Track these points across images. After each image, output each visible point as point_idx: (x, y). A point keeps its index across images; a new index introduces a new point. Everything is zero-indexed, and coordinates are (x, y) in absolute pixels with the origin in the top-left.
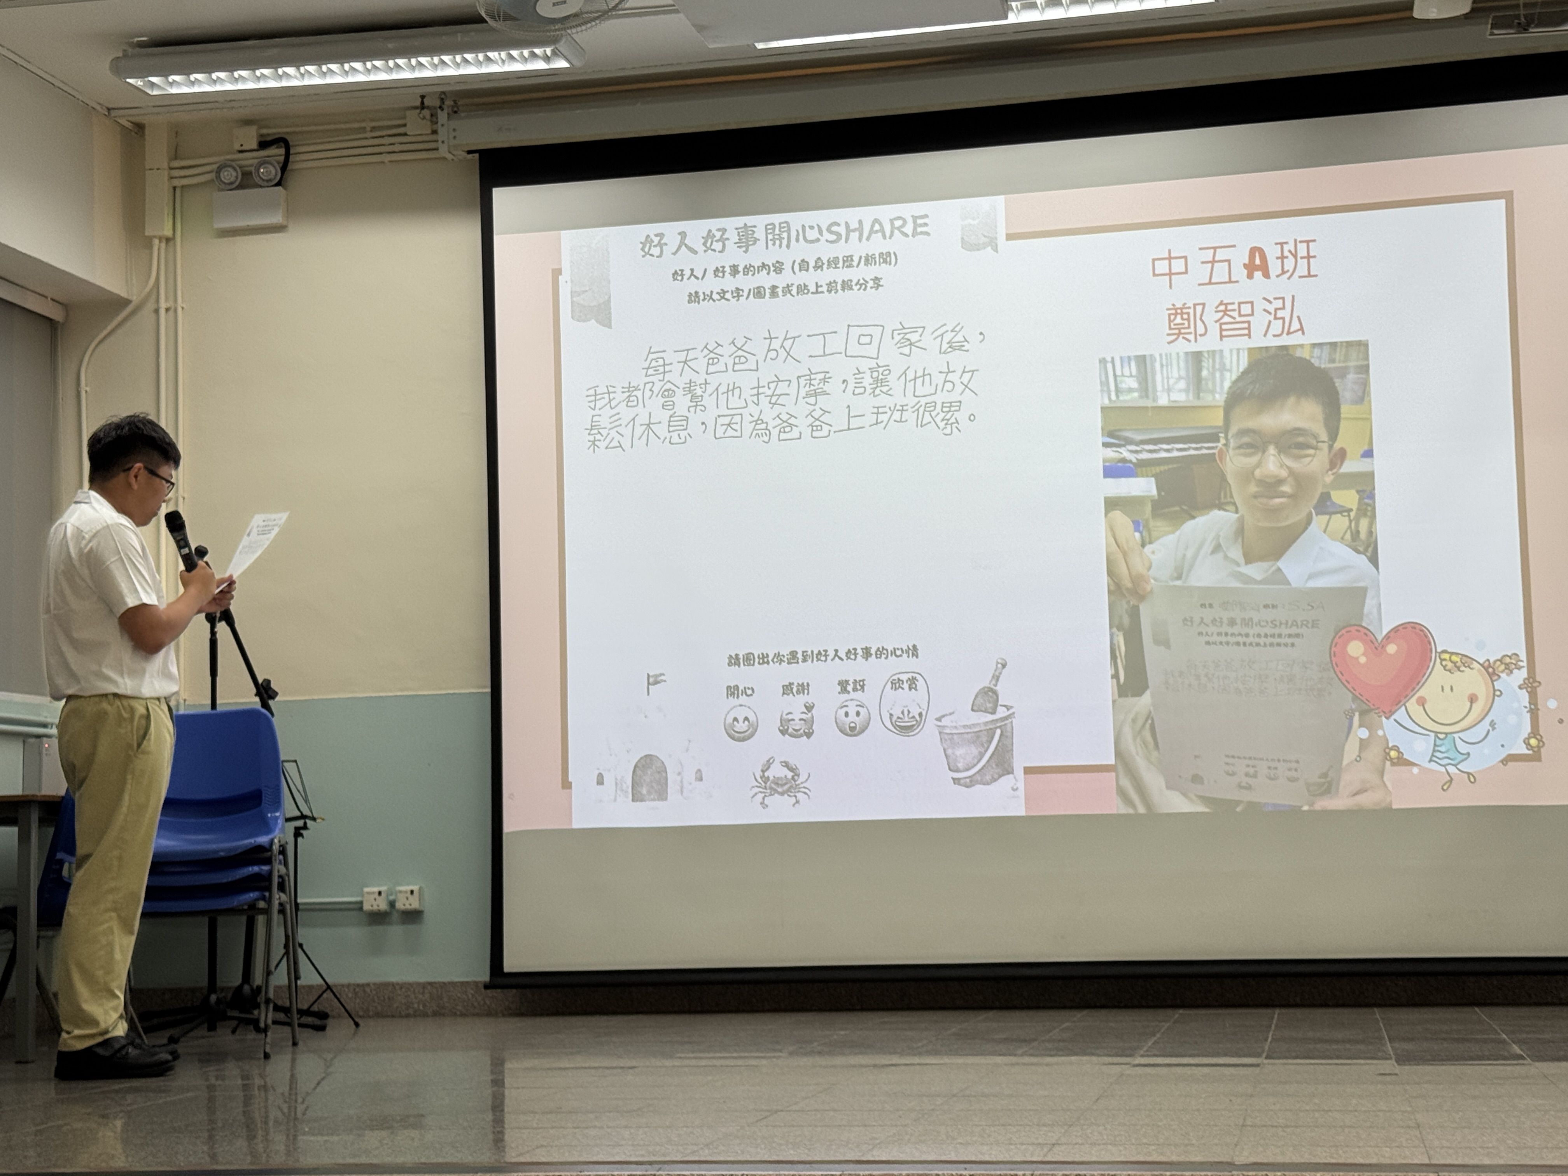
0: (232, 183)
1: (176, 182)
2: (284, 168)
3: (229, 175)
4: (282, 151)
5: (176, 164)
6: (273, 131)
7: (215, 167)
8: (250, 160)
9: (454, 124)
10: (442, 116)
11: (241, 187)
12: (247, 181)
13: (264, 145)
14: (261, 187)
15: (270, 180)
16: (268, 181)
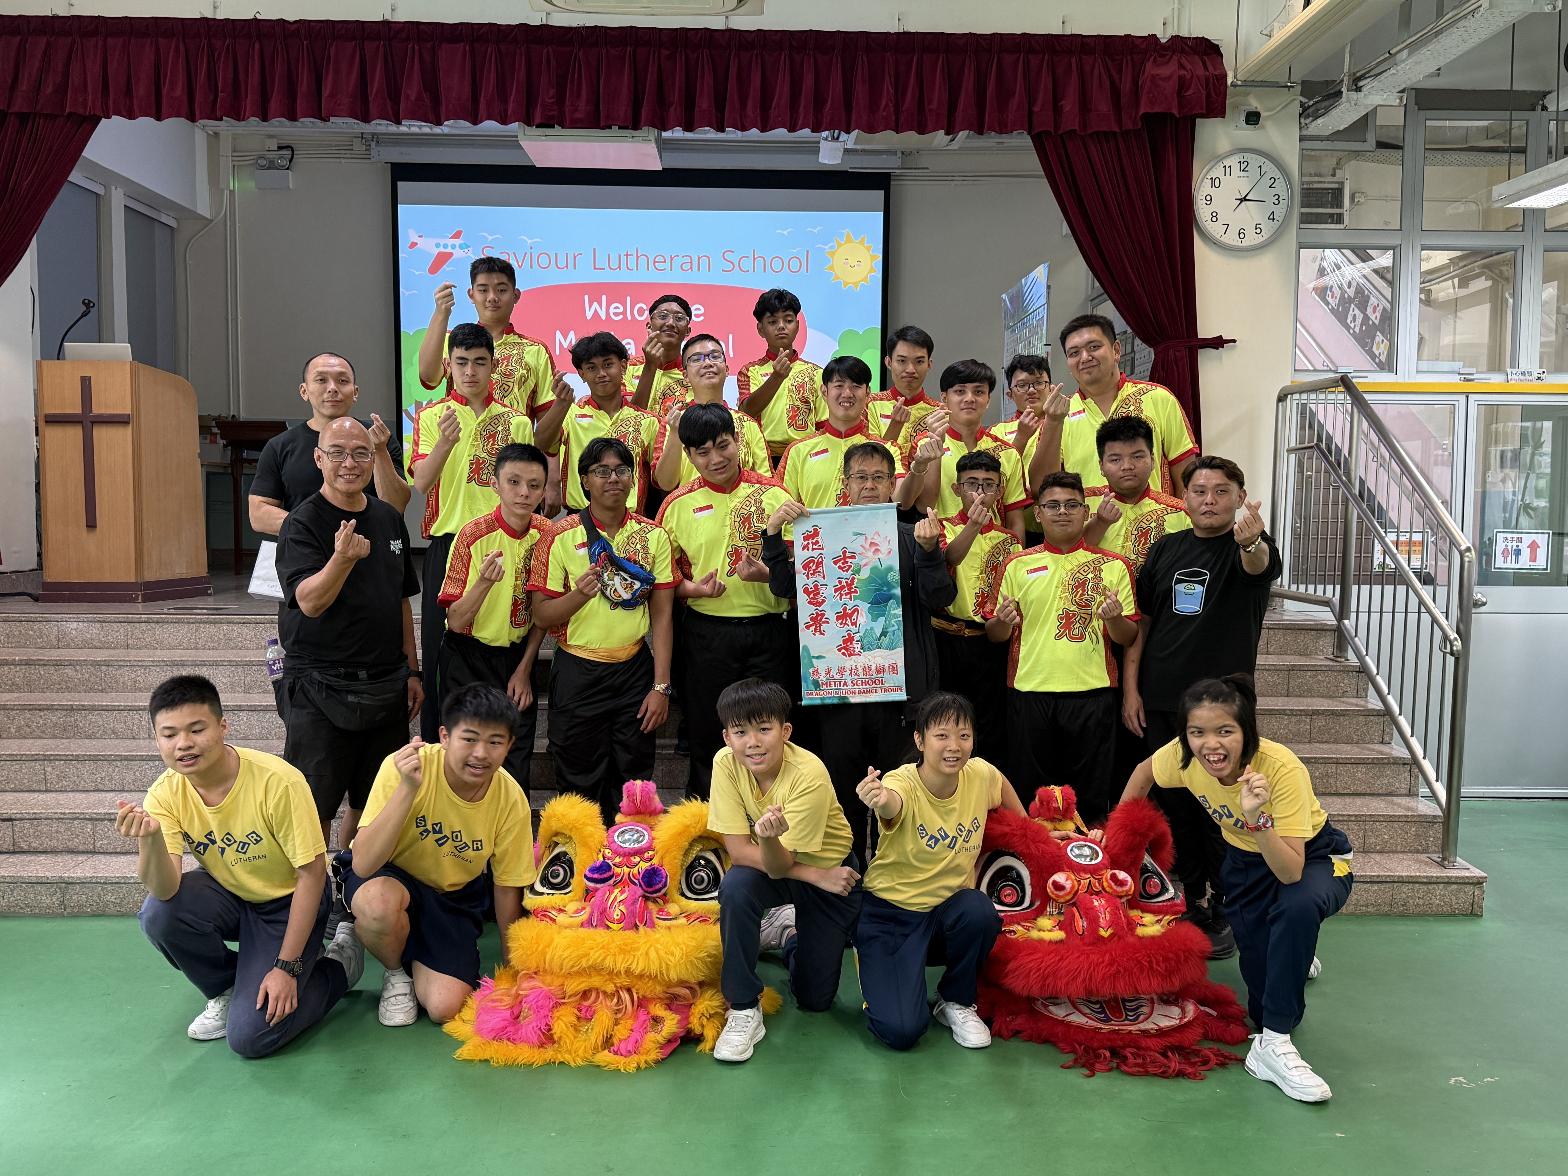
0: (264, 166)
1: (235, 163)
2: (291, 161)
3: (262, 162)
4: (290, 152)
5: (235, 154)
6: (285, 143)
7: (254, 157)
8: (274, 156)
9: (379, 148)
10: (373, 144)
11: (268, 168)
12: (272, 166)
13: (280, 148)
14: (280, 169)
15: (284, 166)
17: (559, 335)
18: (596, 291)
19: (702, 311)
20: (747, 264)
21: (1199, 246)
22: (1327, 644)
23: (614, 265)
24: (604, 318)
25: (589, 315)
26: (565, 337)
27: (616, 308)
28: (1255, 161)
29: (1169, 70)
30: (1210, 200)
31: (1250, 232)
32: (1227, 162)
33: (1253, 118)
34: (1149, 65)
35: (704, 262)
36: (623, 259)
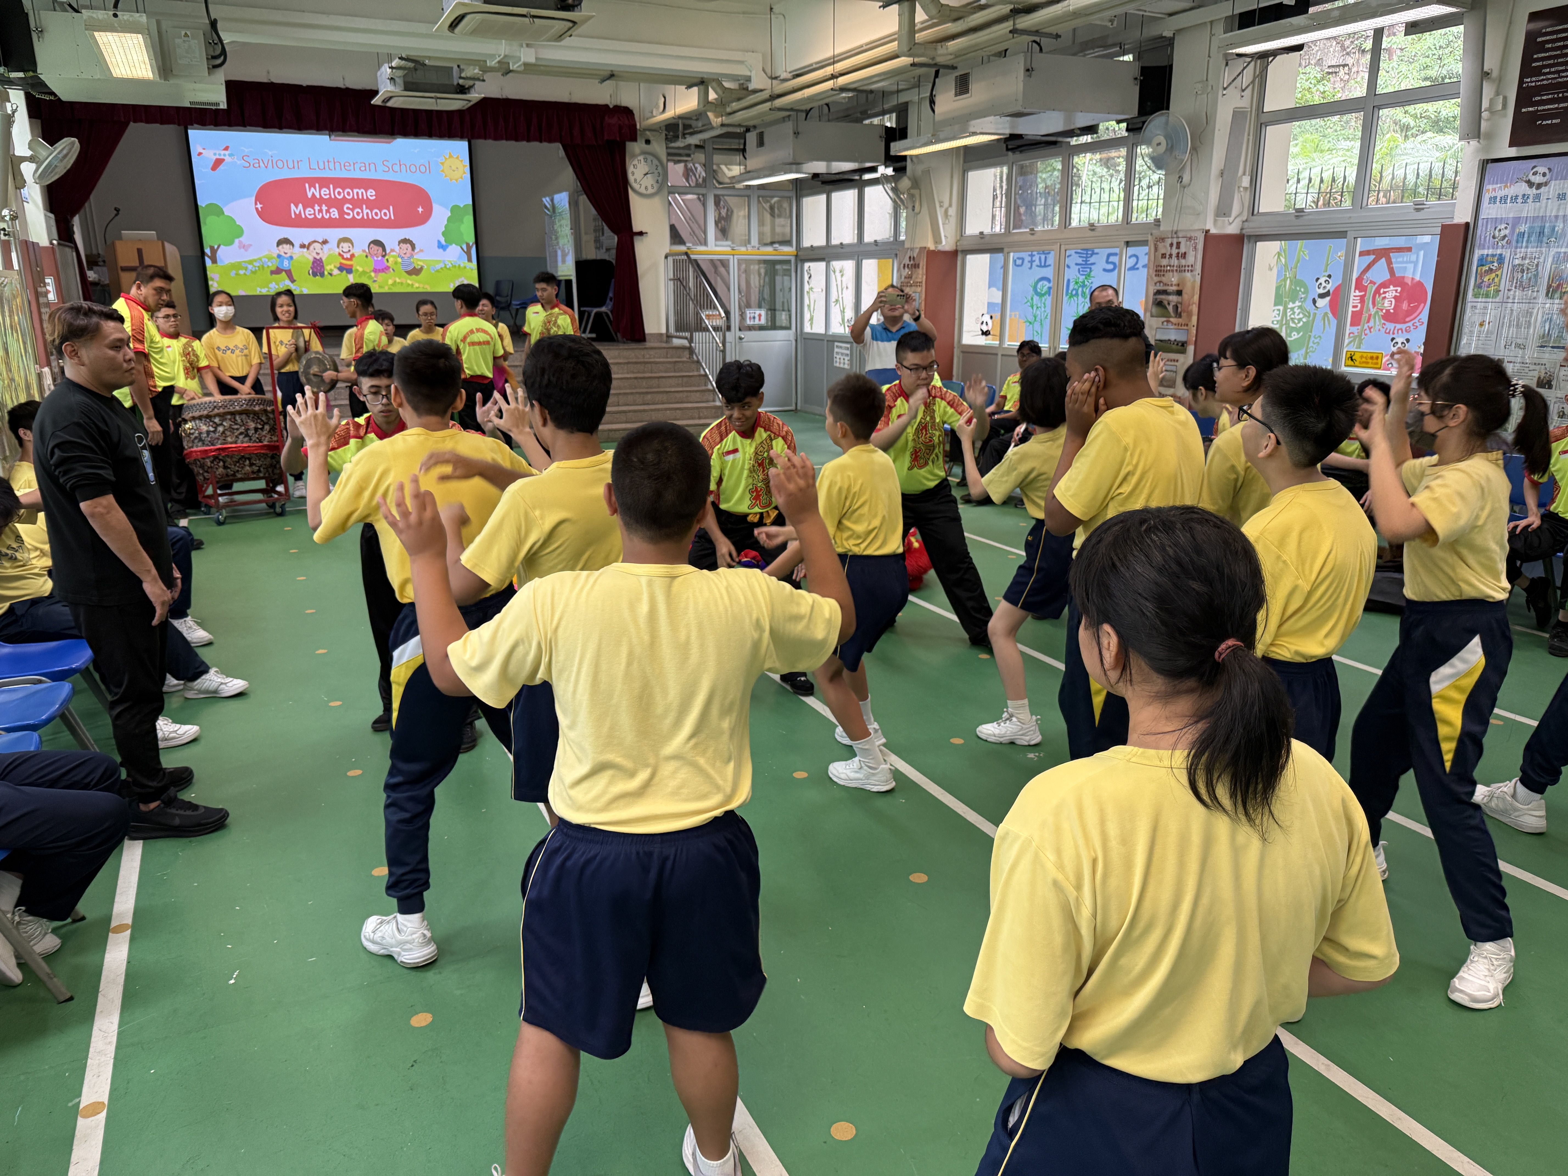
17: (293, 206)
18: (312, 182)
19: (374, 193)
20: (396, 168)
21: (631, 195)
22: (687, 353)
23: (322, 167)
24: (318, 196)
25: (310, 195)
26: (297, 207)
27: (325, 191)
28: (650, 158)
29: (614, 121)
30: (633, 174)
31: (649, 187)
32: (639, 158)
33: (648, 142)
34: (606, 118)
35: (372, 166)
36: (326, 164)
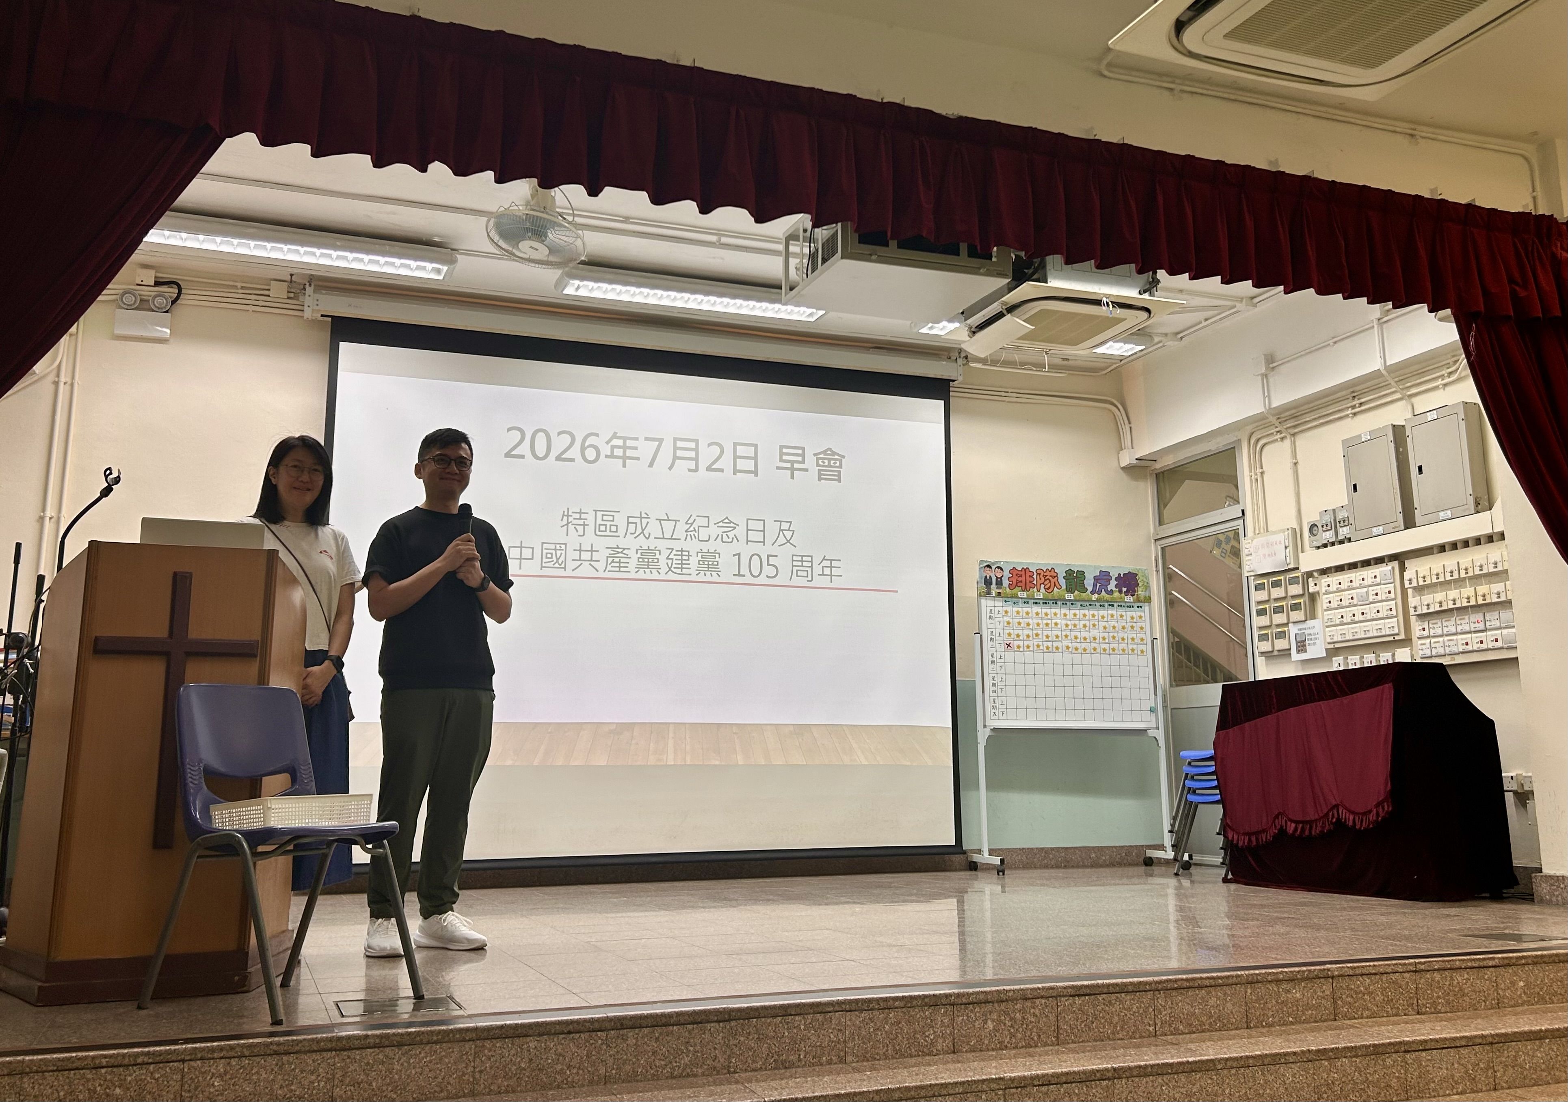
0: (131, 305)
2: (173, 302)
3: (129, 299)
4: (177, 291)
6: (166, 276)
7: (121, 291)
8: (148, 292)
9: (319, 296)
10: (309, 290)
11: (139, 309)
12: (143, 305)
13: (157, 284)
14: (153, 311)
15: (162, 309)
16: (159, 308)
